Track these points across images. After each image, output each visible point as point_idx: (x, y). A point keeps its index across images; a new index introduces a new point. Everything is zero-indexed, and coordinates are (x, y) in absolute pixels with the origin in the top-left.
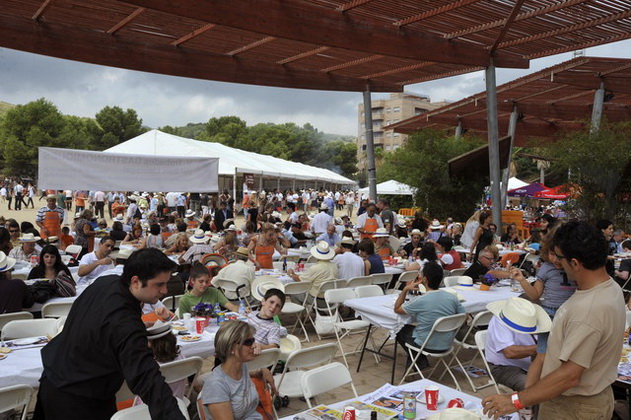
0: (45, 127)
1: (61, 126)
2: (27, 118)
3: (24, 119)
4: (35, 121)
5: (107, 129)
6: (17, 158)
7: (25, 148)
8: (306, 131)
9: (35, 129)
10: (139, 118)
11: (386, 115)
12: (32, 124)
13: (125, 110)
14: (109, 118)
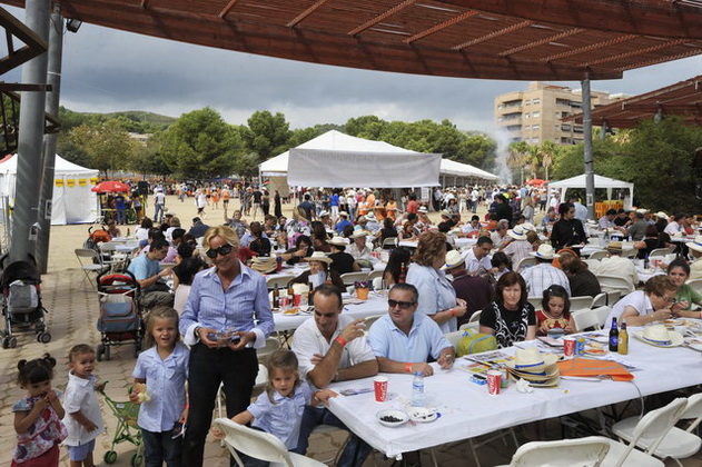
0: (210, 133)
1: (223, 132)
2: (195, 126)
3: (192, 127)
4: (202, 127)
5: (259, 132)
6: (188, 163)
7: (195, 154)
8: (445, 127)
9: (202, 135)
10: (286, 122)
11: (525, 107)
12: (200, 131)
13: (274, 114)
14: (260, 121)
